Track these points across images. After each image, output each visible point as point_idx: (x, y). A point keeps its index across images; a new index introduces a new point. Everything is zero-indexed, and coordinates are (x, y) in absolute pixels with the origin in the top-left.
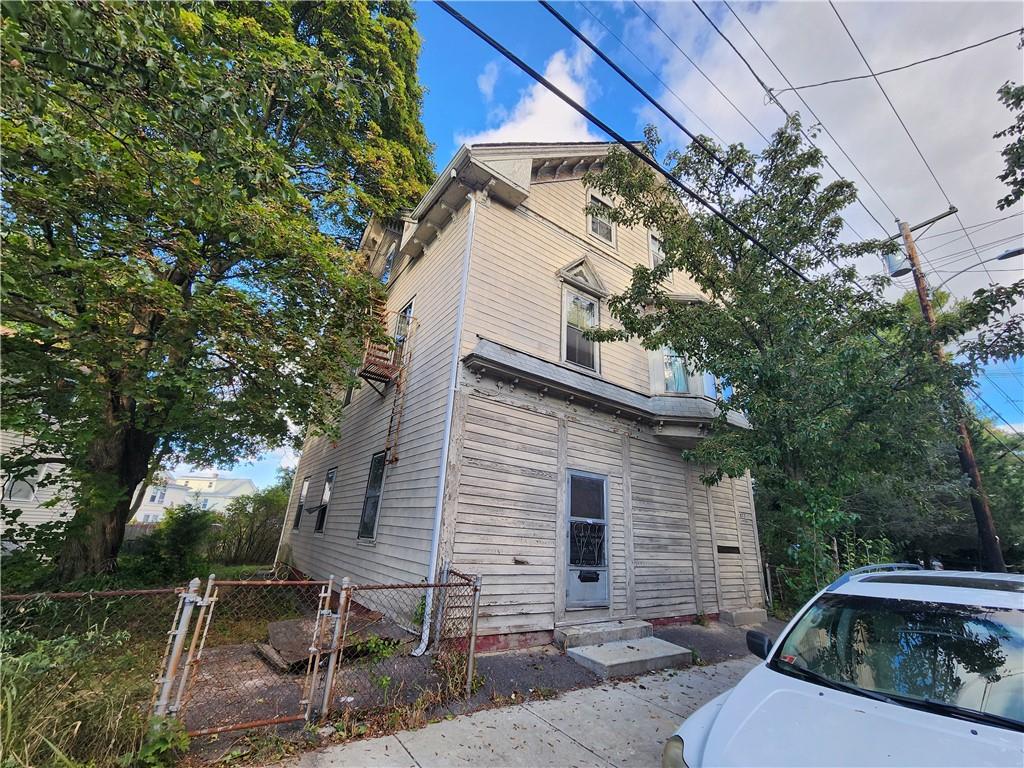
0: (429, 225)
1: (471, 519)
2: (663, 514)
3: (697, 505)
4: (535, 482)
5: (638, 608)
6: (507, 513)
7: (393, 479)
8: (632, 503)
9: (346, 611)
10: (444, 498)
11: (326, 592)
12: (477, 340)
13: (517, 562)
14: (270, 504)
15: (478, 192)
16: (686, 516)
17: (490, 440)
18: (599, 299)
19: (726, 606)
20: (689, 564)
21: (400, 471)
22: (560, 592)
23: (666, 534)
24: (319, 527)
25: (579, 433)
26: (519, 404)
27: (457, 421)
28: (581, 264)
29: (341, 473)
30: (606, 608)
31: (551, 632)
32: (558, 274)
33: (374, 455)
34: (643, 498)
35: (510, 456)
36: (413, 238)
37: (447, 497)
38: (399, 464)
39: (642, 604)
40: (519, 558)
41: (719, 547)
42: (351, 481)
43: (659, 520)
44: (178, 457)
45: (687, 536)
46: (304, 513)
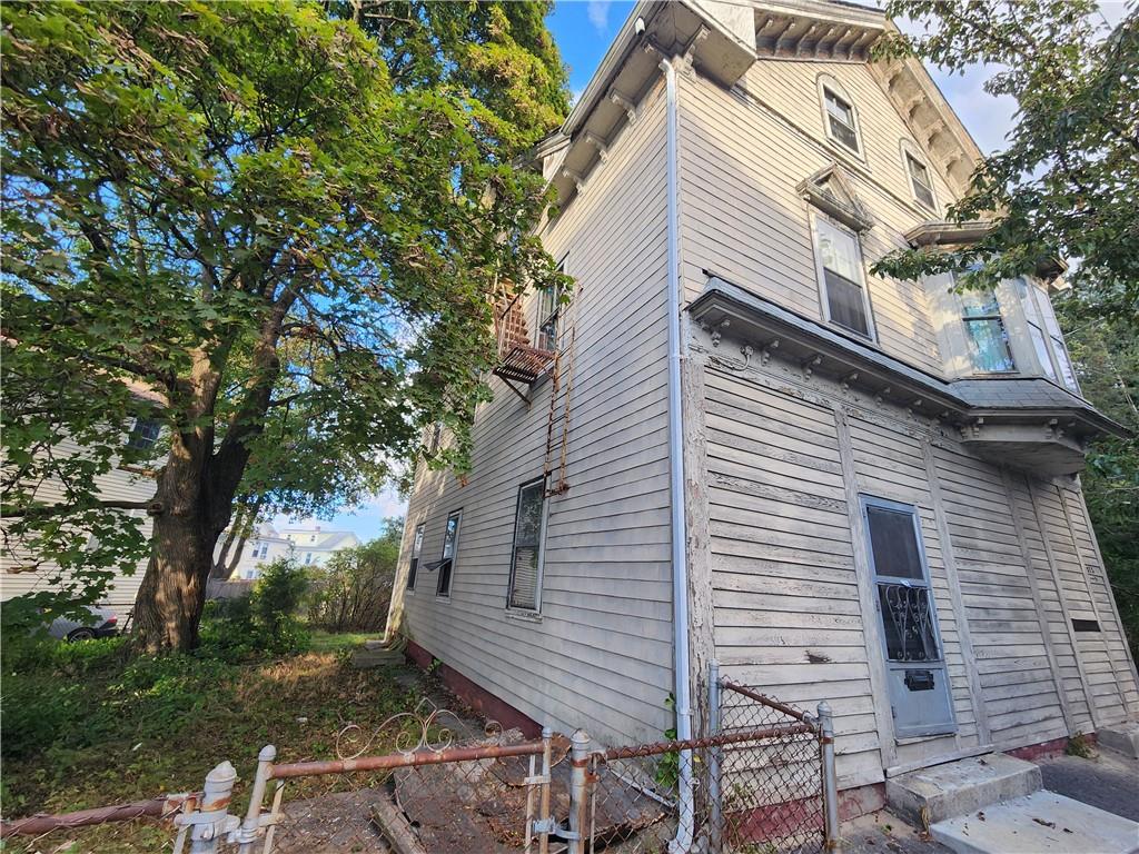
0: (589, 139)
1: (733, 582)
2: (994, 568)
3: (1035, 554)
4: (817, 516)
5: (992, 732)
6: (785, 570)
7: (560, 518)
8: (954, 552)
9: (588, 822)
10: (688, 544)
11: (539, 770)
12: (704, 278)
13: (814, 660)
14: (377, 560)
15: (677, 58)
16: (1021, 571)
17: (745, 444)
18: (858, 231)
19: (1104, 721)
20: (1039, 651)
21: (573, 504)
22: (883, 711)
23: (1004, 603)
24: (443, 587)
25: (866, 436)
26: (776, 384)
27: (691, 410)
28: (826, 179)
29: (469, 516)
30: (951, 735)
31: (881, 786)
32: (802, 189)
33: (521, 485)
34: (965, 542)
35: (778, 472)
36: (562, 169)
37: (693, 545)
38: (570, 494)
39: (996, 723)
40: (814, 651)
41: (1073, 620)
42: (486, 526)
43: (992, 578)
44: (275, 507)
45: (1030, 604)
46: (421, 570)
